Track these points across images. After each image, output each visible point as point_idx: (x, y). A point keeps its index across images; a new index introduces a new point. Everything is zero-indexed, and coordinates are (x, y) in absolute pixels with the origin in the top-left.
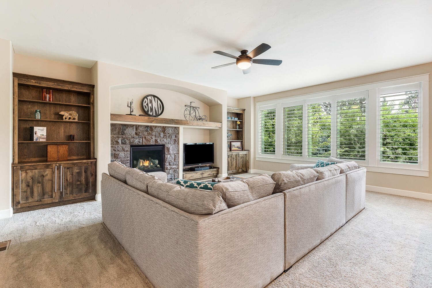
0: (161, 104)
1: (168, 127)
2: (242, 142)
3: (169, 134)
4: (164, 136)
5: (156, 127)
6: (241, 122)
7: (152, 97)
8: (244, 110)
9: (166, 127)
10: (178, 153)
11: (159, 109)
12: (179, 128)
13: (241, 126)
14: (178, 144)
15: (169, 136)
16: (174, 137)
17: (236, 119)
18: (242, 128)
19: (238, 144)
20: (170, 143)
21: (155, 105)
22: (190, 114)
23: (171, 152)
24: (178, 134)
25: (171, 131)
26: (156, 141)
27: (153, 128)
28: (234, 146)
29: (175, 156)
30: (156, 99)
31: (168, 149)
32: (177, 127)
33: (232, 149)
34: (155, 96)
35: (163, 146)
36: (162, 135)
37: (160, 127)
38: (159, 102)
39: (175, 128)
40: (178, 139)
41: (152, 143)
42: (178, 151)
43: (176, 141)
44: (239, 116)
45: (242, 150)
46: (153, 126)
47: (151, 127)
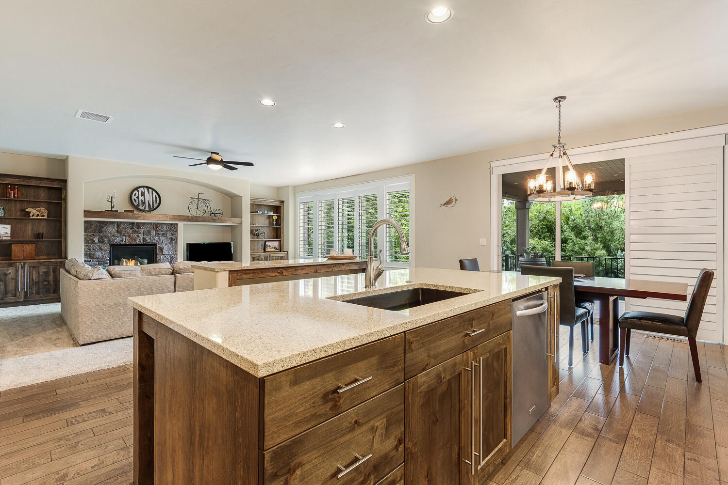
0: (158, 197)
1: (161, 224)
2: (280, 241)
3: (162, 231)
4: (156, 234)
5: (144, 224)
6: (279, 217)
7: (146, 189)
8: (283, 202)
9: (158, 223)
10: (177, 254)
11: (155, 202)
12: (177, 224)
13: (279, 221)
14: (176, 242)
15: (163, 234)
16: (169, 235)
17: (271, 213)
18: (280, 225)
19: (276, 244)
20: (164, 242)
21: (148, 197)
22: (197, 208)
23: (165, 252)
24: (176, 231)
25: (166, 228)
26: (144, 239)
27: (141, 225)
28: (270, 246)
29: (172, 257)
30: (150, 190)
31: (162, 249)
32: (175, 224)
33: (267, 250)
34: (148, 188)
35: (155, 245)
36: (153, 233)
37: (151, 223)
38: (155, 194)
39: (172, 224)
40: (177, 238)
41: (139, 241)
42: (176, 251)
43: (174, 240)
44: (277, 209)
45: (281, 251)
46: (141, 223)
47: (138, 223)
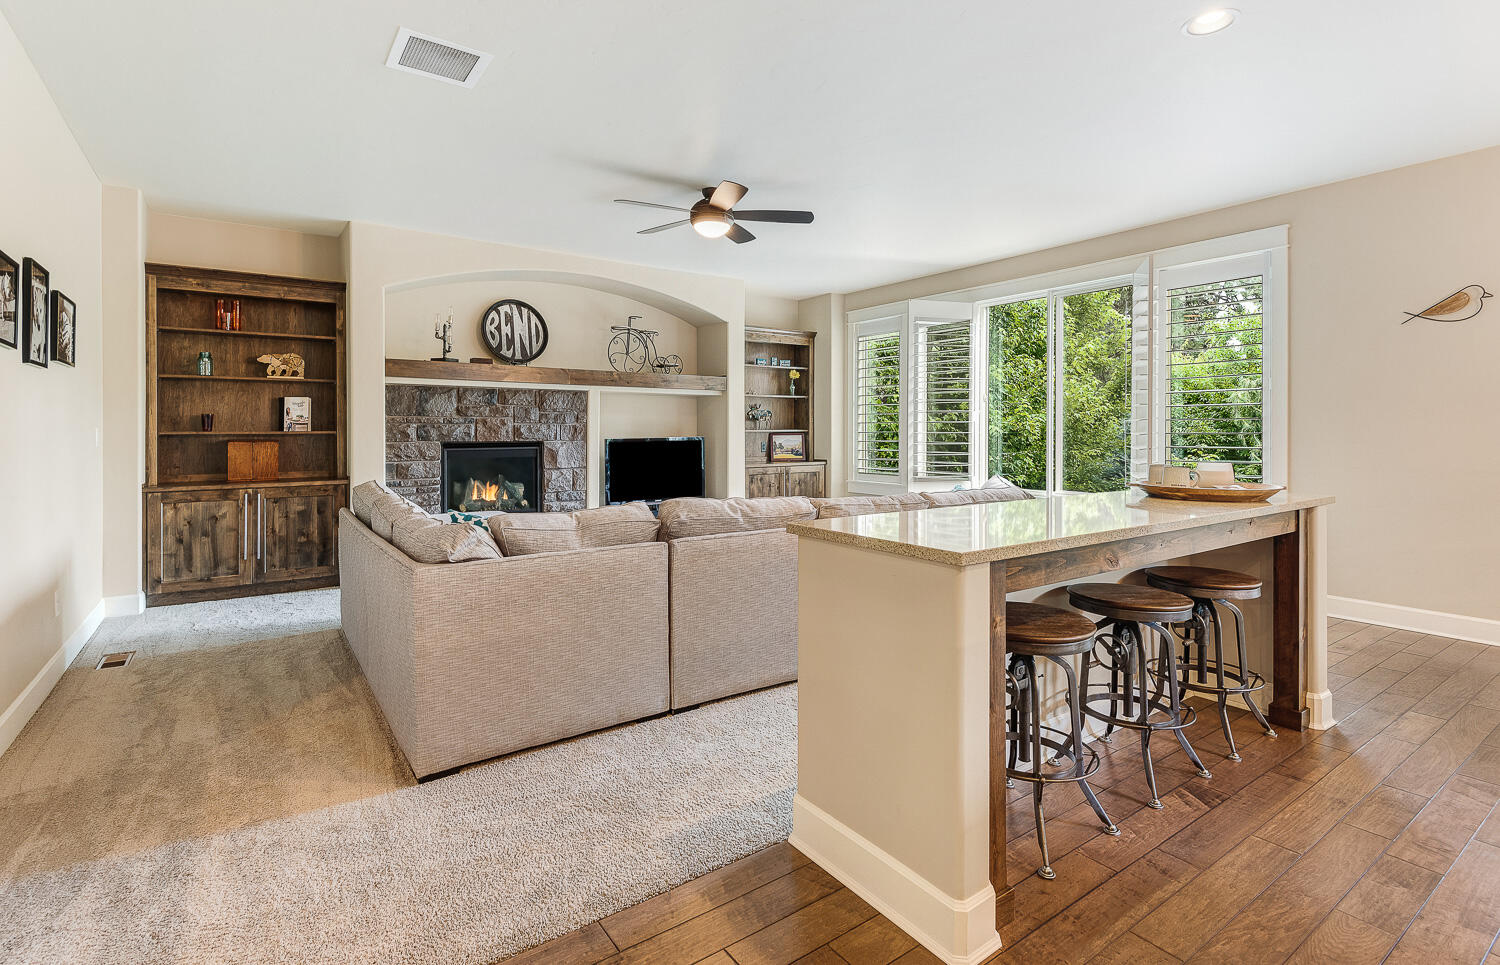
0: (540, 328)
1: (553, 392)
2: (807, 434)
3: (554, 410)
4: (541, 416)
5: (516, 392)
6: (804, 374)
7: (514, 307)
8: (813, 335)
9: (546, 391)
10: (586, 467)
11: (534, 339)
12: (586, 393)
13: (803, 385)
14: (585, 438)
15: (556, 418)
16: (570, 421)
17: (786, 364)
18: (806, 393)
19: (794, 441)
20: (558, 437)
21: (520, 328)
22: (627, 353)
23: (562, 461)
24: (585, 411)
25: (563, 402)
26: (516, 431)
27: (509, 396)
28: (781, 447)
29: (575, 475)
30: (525, 311)
31: (554, 456)
32: (581, 392)
33: (775, 457)
34: (520, 304)
35: (539, 444)
36: (535, 414)
37: (530, 391)
38: (534, 319)
39: (576, 393)
40: (586, 426)
41: (505, 435)
42: (585, 459)
43: (580, 433)
44: (799, 354)
45: (807, 460)
46: (509, 390)
47: (502, 392)
